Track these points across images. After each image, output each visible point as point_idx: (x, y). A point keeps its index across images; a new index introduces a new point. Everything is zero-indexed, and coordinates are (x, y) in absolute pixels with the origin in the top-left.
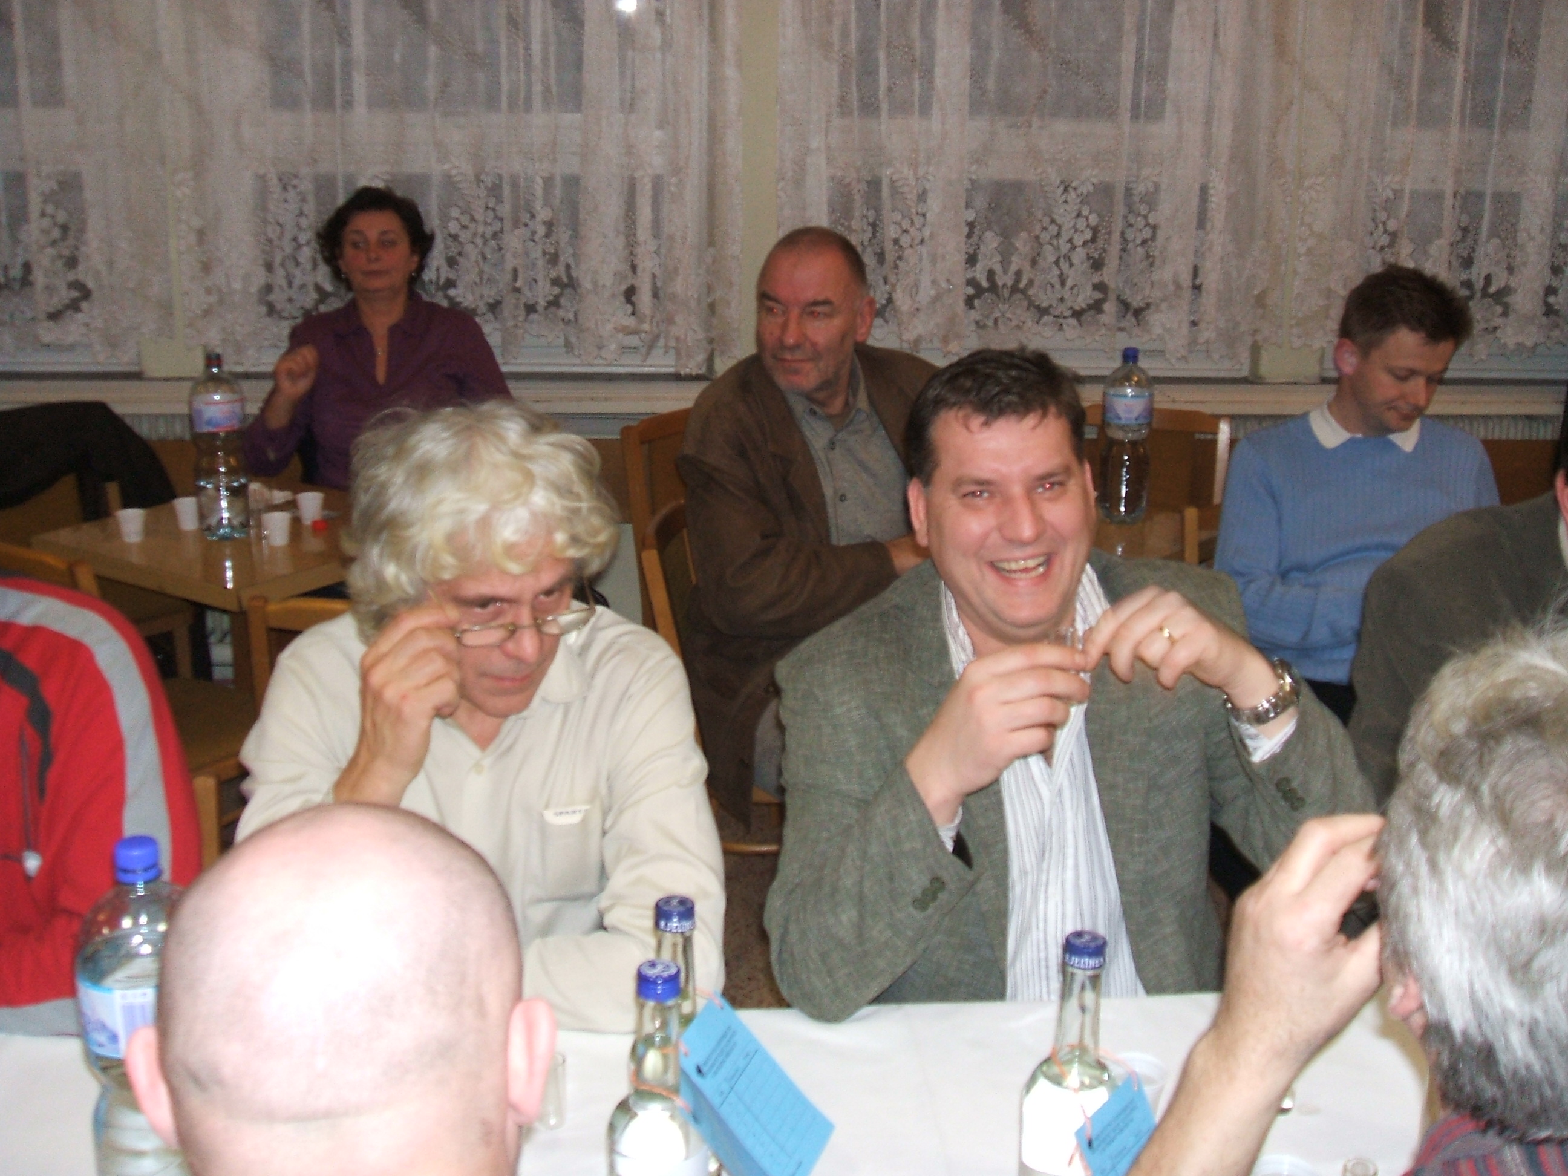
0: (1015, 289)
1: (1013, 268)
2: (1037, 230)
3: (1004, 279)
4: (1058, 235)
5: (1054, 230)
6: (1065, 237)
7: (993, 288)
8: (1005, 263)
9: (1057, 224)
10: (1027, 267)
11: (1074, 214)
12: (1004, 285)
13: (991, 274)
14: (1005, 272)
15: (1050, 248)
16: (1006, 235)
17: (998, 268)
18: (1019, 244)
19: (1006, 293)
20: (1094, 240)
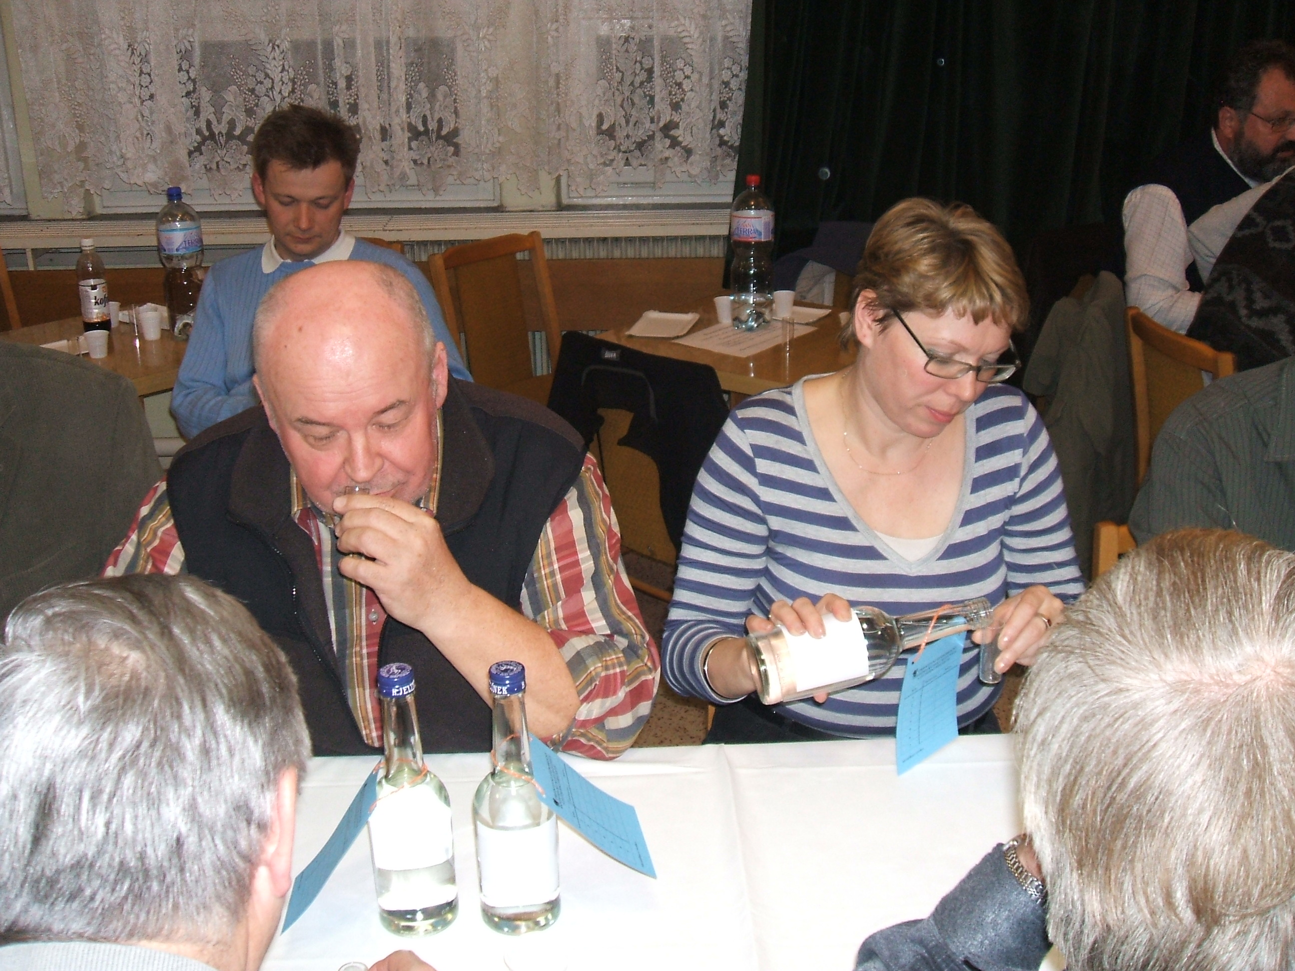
0: (230, 136)
1: (226, 118)
2: (251, 83)
3: (220, 128)
4: (272, 88)
5: (268, 83)
6: (277, 89)
7: (212, 136)
8: (219, 113)
9: (270, 78)
10: (242, 116)
11: (280, 69)
12: (220, 133)
13: (209, 123)
14: (219, 122)
15: (267, 99)
16: (217, 89)
17: (212, 118)
18: (229, 97)
19: (222, 140)
20: (293, 91)
